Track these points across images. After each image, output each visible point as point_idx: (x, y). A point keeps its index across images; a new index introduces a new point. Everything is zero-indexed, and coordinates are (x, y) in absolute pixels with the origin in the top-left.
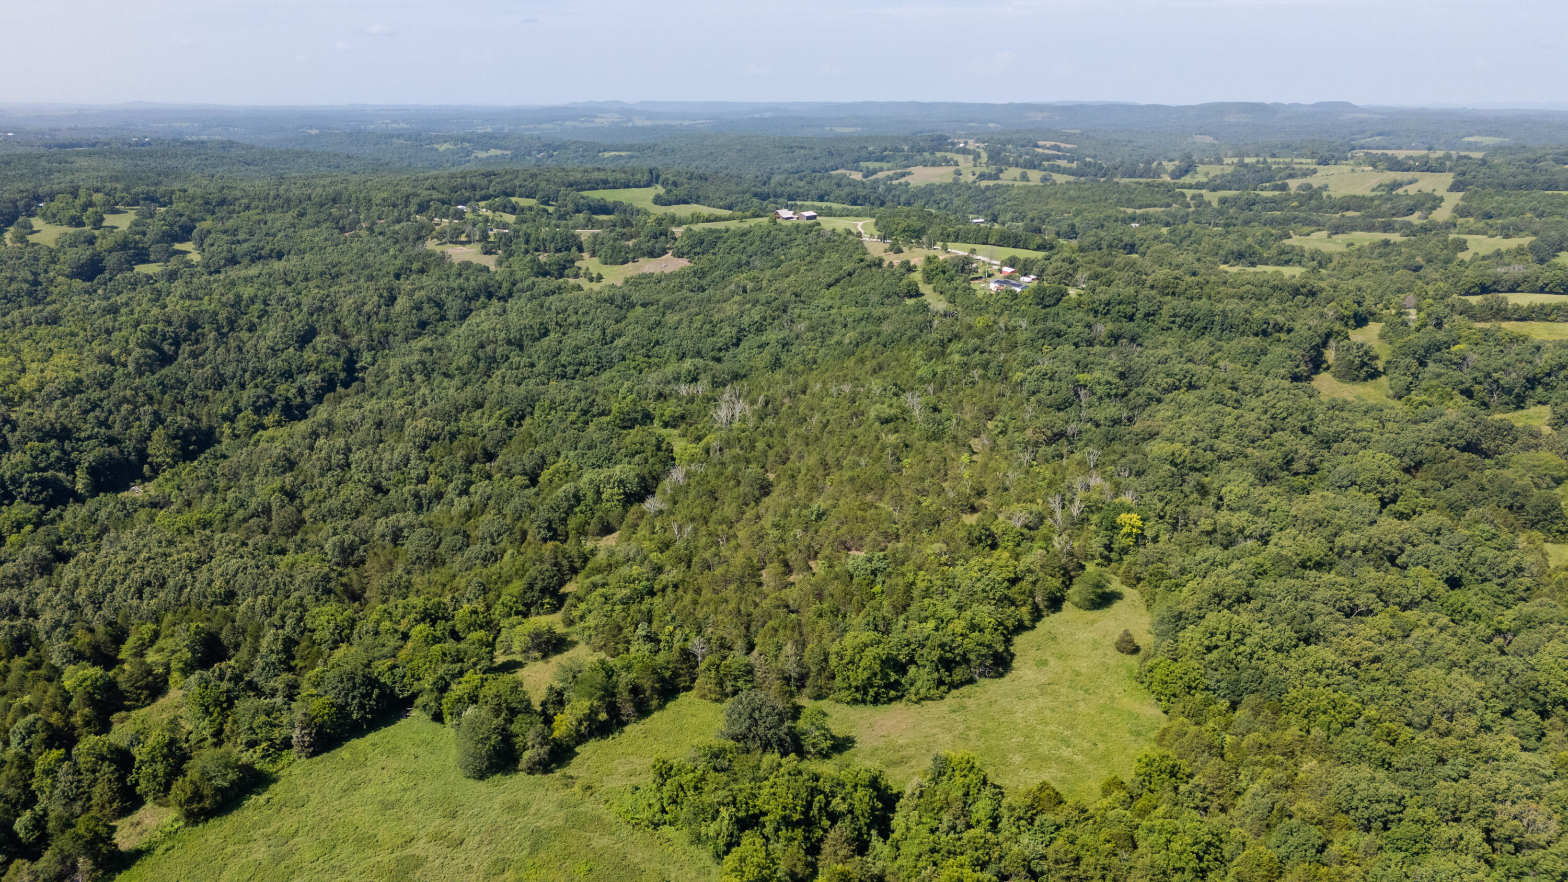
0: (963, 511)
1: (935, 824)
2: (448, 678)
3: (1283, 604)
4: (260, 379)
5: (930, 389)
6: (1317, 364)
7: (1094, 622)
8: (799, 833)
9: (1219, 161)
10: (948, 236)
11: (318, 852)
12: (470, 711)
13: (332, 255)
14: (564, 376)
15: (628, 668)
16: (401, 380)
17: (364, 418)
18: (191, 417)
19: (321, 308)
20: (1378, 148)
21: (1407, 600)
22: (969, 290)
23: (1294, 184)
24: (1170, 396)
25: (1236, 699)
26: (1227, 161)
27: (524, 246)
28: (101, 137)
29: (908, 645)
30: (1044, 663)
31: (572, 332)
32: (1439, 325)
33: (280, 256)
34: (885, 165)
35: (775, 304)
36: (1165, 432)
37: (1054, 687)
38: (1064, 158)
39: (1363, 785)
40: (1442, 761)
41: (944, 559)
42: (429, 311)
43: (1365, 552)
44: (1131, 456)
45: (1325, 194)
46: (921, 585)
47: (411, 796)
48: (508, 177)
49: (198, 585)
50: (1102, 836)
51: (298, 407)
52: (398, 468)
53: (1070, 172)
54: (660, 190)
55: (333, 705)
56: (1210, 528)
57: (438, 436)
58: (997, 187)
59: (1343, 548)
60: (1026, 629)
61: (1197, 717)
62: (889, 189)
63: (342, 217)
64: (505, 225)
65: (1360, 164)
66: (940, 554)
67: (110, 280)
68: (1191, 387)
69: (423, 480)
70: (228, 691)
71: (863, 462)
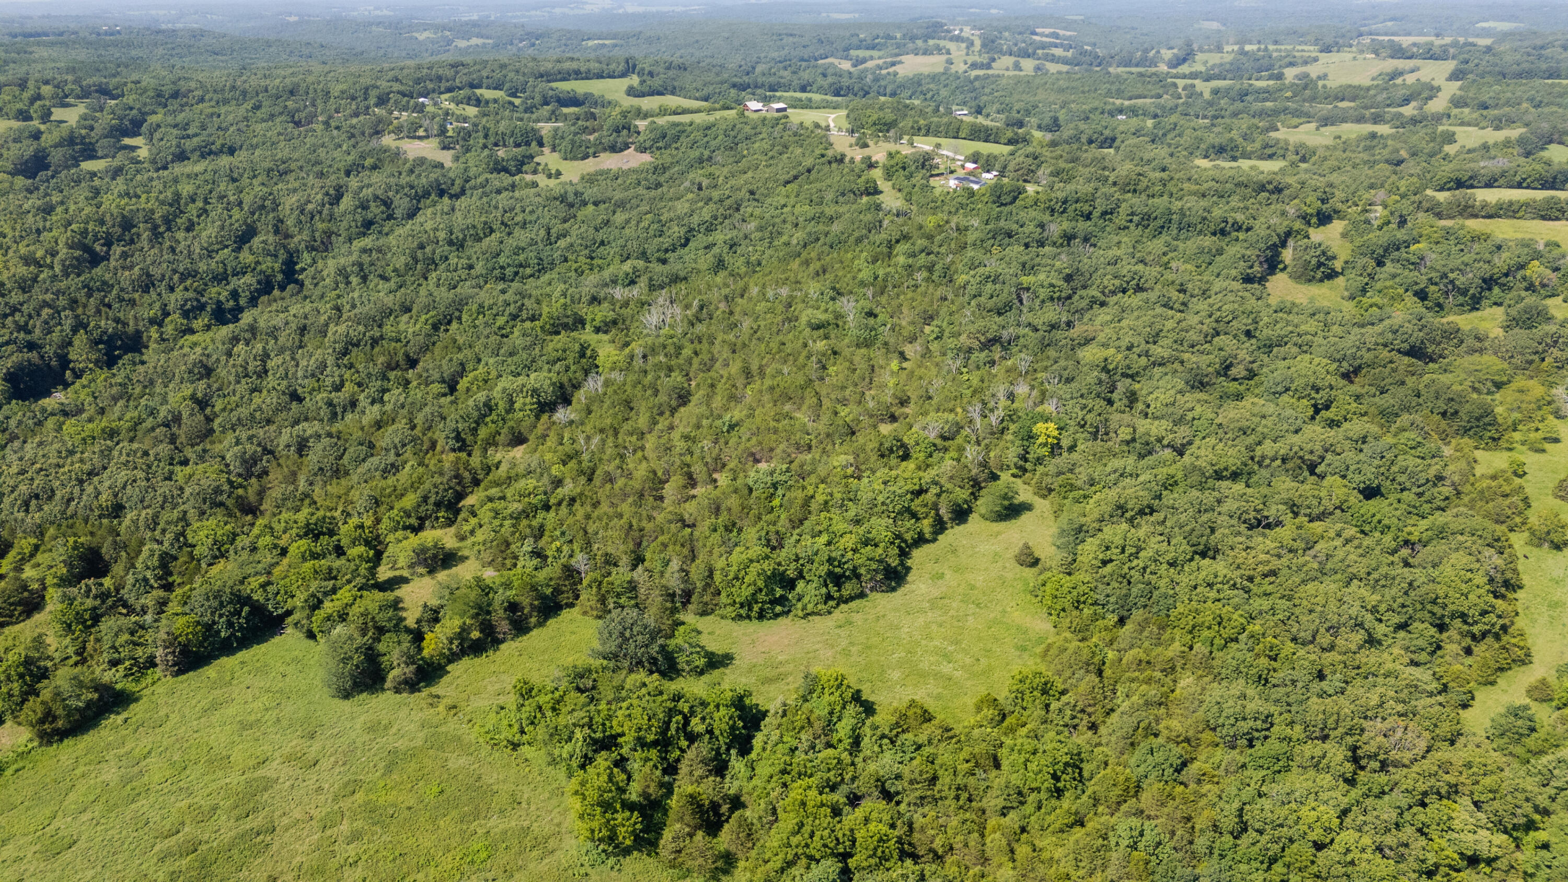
0: (882, 421)
1: (795, 743)
2: (320, 595)
3: (1183, 517)
4: (189, 282)
5: (870, 294)
6: (1273, 264)
7: (998, 533)
8: (654, 753)
9: (1219, 49)
10: (919, 129)
11: (167, 774)
12: (339, 629)
13: (283, 151)
14: (503, 278)
15: (507, 585)
16: (337, 284)
17: (287, 323)
18: (117, 321)
19: (263, 207)
20: (1386, 34)
21: (1316, 511)
22: (926, 188)
23: (1290, 74)
24: (1115, 298)
25: (1126, 613)
26: (1228, 48)
27: (482, 141)
28: (72, 26)
29: (797, 560)
30: (941, 576)
31: (517, 232)
32: (1402, 222)
33: (232, 151)
34: (875, 53)
35: (728, 202)
36: (1101, 337)
37: (946, 601)
38: (1062, 45)
39: (1231, 703)
40: (1321, 676)
41: (850, 471)
42: (375, 210)
43: (1284, 460)
44: (1062, 363)
45: (1320, 83)
46: (820, 498)
47: (272, 716)
48: (477, 67)
49: (85, 498)
50: (964, 755)
51: (231, 311)
52: (313, 375)
53: (1065, 61)
54: (634, 80)
55: (198, 623)
56: (1129, 437)
57: (359, 341)
58: (987, 77)
59: (1263, 457)
60: (927, 541)
61: (1082, 632)
62: (876, 79)
63: (298, 110)
64: (465, 120)
65: (1361, 52)
66: (846, 467)
67: (53, 177)
68: (1139, 289)
69: (338, 388)
70: (94, 609)
71: (786, 371)
